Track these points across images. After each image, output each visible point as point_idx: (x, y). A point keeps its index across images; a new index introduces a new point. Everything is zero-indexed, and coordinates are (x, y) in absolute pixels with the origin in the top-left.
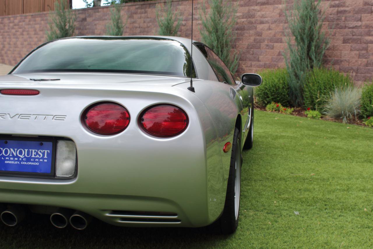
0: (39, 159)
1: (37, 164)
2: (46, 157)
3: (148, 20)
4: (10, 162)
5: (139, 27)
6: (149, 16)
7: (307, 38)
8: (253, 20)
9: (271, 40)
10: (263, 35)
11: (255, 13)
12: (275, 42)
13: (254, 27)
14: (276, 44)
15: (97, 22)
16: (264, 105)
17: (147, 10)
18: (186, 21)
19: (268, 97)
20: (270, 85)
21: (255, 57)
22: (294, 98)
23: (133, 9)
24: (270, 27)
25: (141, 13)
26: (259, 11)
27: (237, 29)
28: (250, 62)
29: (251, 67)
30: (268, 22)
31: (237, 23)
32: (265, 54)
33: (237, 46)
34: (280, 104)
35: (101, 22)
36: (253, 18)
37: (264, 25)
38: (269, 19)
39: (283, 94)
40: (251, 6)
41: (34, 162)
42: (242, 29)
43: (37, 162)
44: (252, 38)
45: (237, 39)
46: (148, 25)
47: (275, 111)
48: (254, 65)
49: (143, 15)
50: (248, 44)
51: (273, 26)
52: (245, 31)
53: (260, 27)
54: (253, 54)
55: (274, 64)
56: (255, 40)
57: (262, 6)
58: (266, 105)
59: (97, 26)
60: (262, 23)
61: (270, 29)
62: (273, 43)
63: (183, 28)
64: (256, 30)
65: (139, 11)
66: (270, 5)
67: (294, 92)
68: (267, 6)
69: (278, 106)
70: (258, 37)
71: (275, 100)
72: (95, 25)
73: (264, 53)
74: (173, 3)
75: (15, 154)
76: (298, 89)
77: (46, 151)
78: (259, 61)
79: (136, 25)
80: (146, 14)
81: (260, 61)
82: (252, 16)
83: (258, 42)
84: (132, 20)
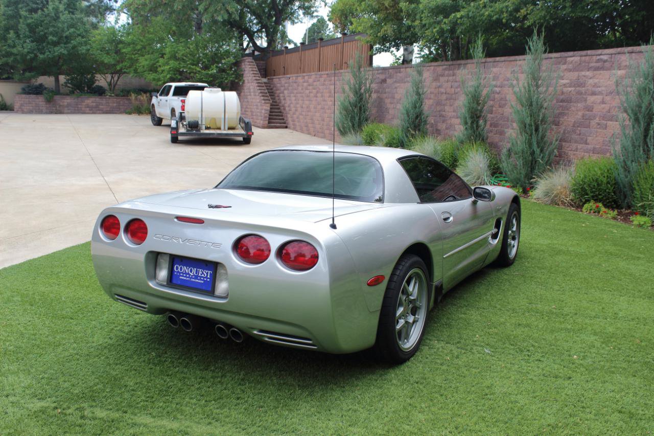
0: (204, 278)
1: (202, 282)
2: (209, 277)
3: (456, 84)
4: (183, 278)
5: (444, 92)
6: (457, 80)
7: (645, 119)
8: (583, 90)
9: (604, 118)
10: (594, 110)
11: (585, 81)
12: (609, 120)
13: (584, 98)
14: (610, 123)
15: (398, 84)
16: (581, 204)
17: (455, 71)
18: (501, 87)
19: (587, 195)
20: (590, 179)
21: (582, 139)
22: (622, 198)
23: (440, 69)
24: (604, 100)
25: (449, 75)
26: (591, 78)
27: (562, 101)
28: (576, 144)
29: (577, 151)
30: (602, 93)
31: (563, 93)
32: (595, 136)
33: (561, 122)
34: (600, 205)
35: (402, 84)
36: (583, 87)
37: (596, 96)
38: (603, 88)
39: (607, 190)
40: (582, 71)
41: (200, 280)
42: (569, 101)
43: (202, 280)
44: (580, 113)
45: (561, 114)
46: (456, 92)
47: (594, 212)
48: (581, 149)
49: (451, 78)
50: (575, 121)
51: (608, 98)
52: (572, 104)
53: (591, 99)
54: (580, 134)
55: (606, 149)
56: (583, 116)
57: (595, 72)
58: (584, 203)
59: (398, 89)
60: (594, 94)
61: (603, 102)
62: (606, 121)
63: (497, 96)
64: (586, 103)
65: (447, 72)
66: (606, 70)
67: (622, 189)
68: (602, 72)
69: (597, 207)
70: (587, 112)
71: (595, 198)
72: (396, 88)
73: (594, 134)
74: (486, 64)
75: (187, 272)
76: (626, 186)
77: (209, 272)
78: (586, 143)
79: (443, 90)
80: (454, 77)
81: (588, 144)
82: (582, 84)
83: (586, 119)
84: (438, 84)
